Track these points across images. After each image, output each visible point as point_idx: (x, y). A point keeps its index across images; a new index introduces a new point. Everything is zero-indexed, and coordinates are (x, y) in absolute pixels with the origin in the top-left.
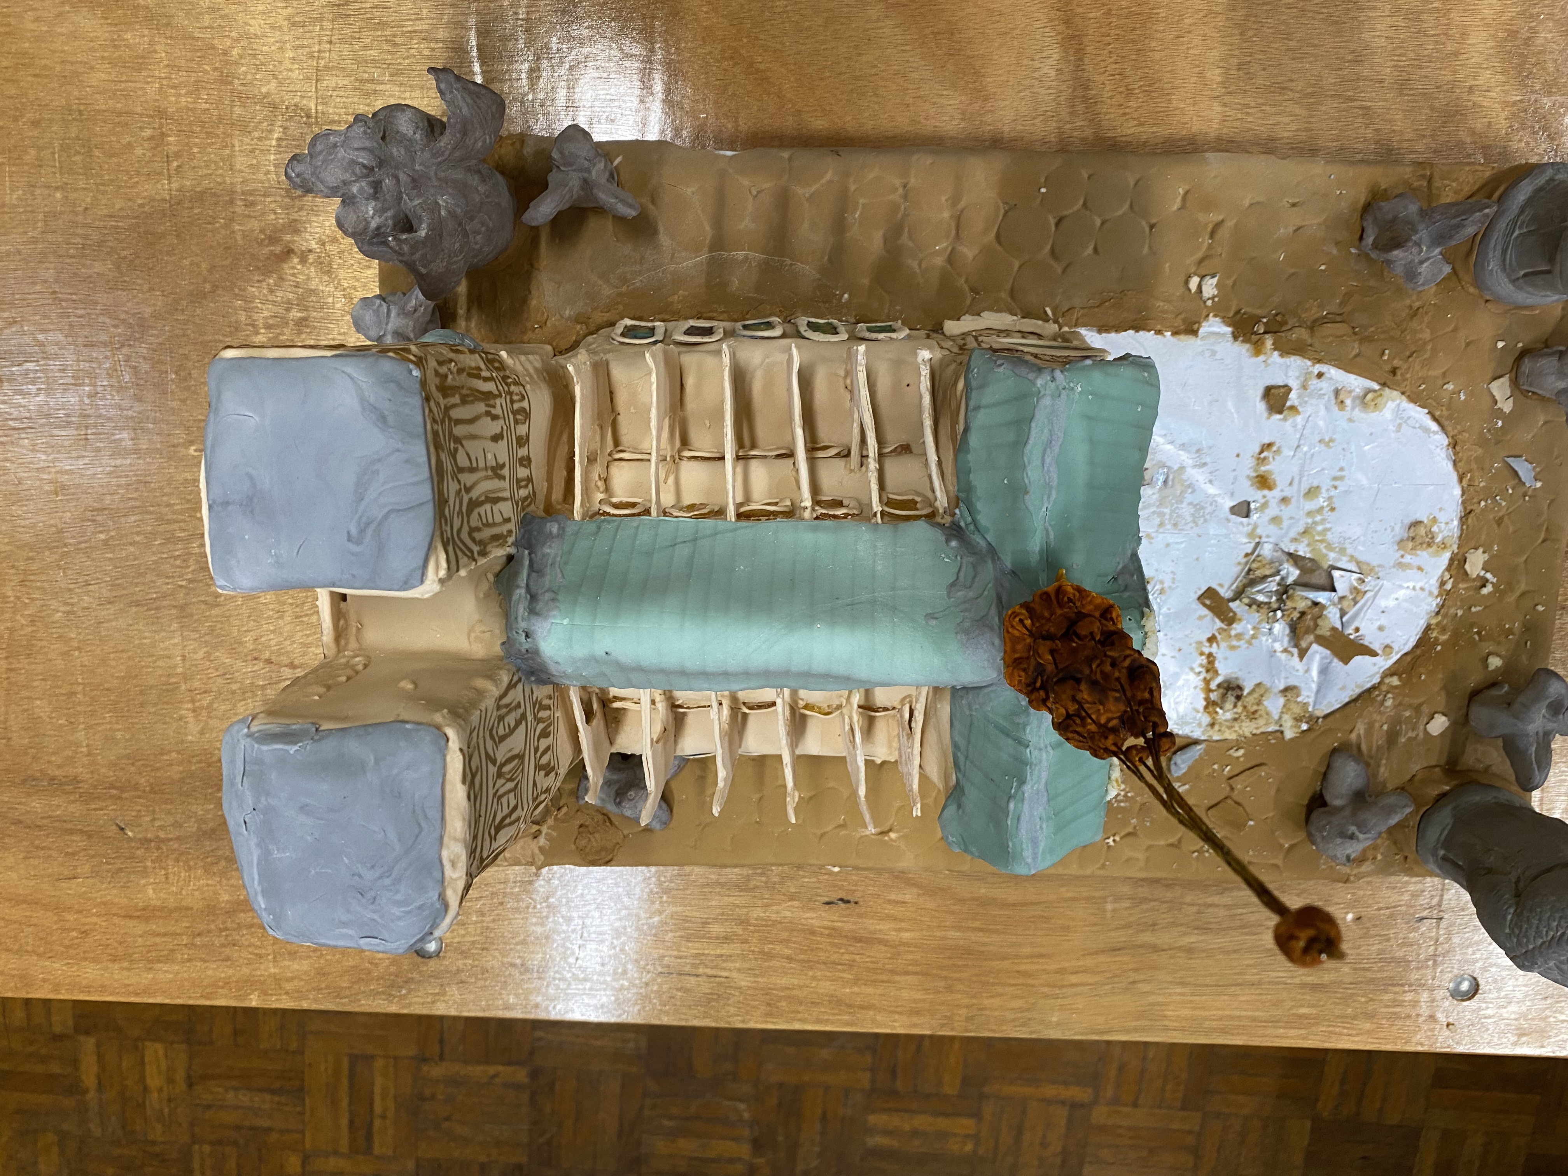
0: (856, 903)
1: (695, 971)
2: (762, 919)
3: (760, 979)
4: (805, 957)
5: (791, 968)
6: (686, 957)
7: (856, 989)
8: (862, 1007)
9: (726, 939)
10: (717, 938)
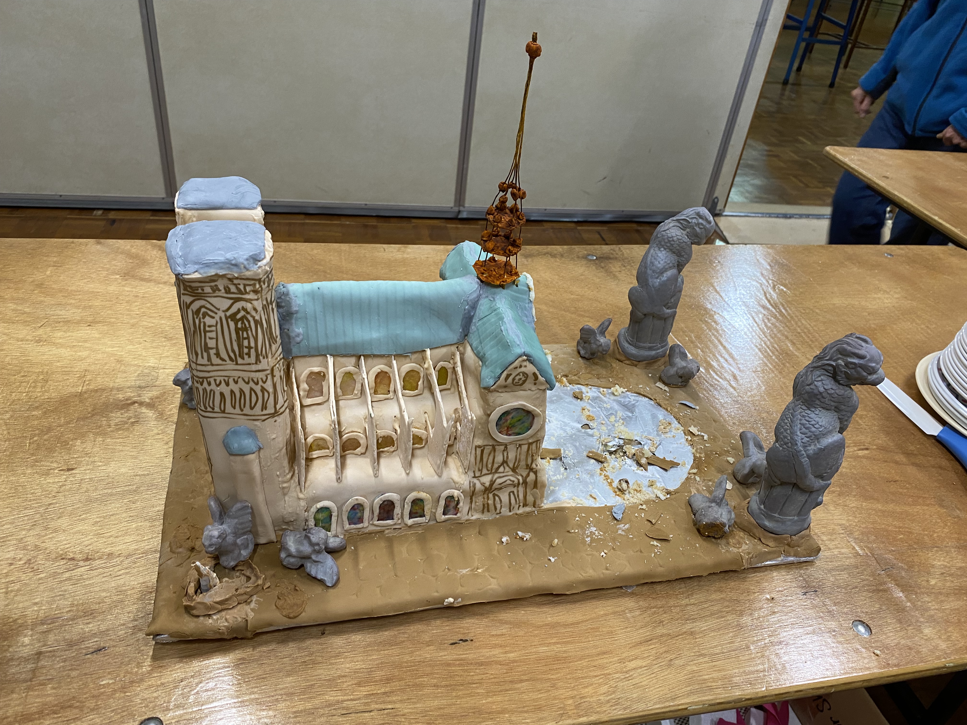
0: (472, 640)
1: (368, 708)
2: (411, 662)
3: (418, 706)
4: (447, 683)
5: (439, 693)
6: (359, 699)
7: (490, 700)
8: (499, 713)
9: (388, 680)
10: (381, 680)
